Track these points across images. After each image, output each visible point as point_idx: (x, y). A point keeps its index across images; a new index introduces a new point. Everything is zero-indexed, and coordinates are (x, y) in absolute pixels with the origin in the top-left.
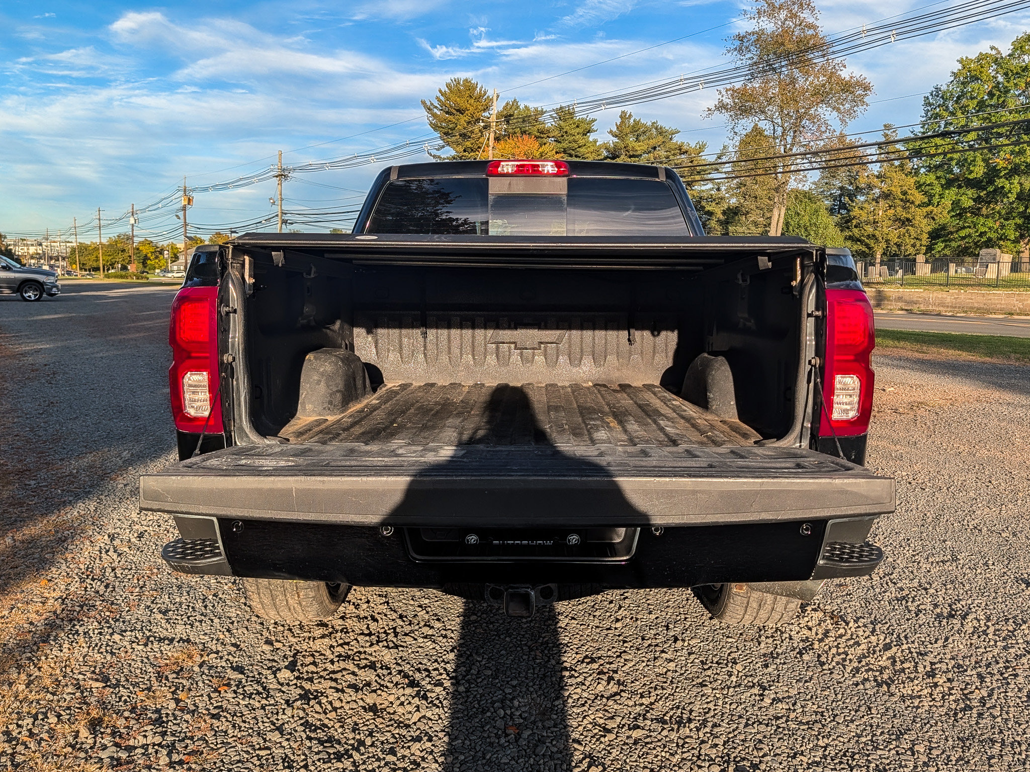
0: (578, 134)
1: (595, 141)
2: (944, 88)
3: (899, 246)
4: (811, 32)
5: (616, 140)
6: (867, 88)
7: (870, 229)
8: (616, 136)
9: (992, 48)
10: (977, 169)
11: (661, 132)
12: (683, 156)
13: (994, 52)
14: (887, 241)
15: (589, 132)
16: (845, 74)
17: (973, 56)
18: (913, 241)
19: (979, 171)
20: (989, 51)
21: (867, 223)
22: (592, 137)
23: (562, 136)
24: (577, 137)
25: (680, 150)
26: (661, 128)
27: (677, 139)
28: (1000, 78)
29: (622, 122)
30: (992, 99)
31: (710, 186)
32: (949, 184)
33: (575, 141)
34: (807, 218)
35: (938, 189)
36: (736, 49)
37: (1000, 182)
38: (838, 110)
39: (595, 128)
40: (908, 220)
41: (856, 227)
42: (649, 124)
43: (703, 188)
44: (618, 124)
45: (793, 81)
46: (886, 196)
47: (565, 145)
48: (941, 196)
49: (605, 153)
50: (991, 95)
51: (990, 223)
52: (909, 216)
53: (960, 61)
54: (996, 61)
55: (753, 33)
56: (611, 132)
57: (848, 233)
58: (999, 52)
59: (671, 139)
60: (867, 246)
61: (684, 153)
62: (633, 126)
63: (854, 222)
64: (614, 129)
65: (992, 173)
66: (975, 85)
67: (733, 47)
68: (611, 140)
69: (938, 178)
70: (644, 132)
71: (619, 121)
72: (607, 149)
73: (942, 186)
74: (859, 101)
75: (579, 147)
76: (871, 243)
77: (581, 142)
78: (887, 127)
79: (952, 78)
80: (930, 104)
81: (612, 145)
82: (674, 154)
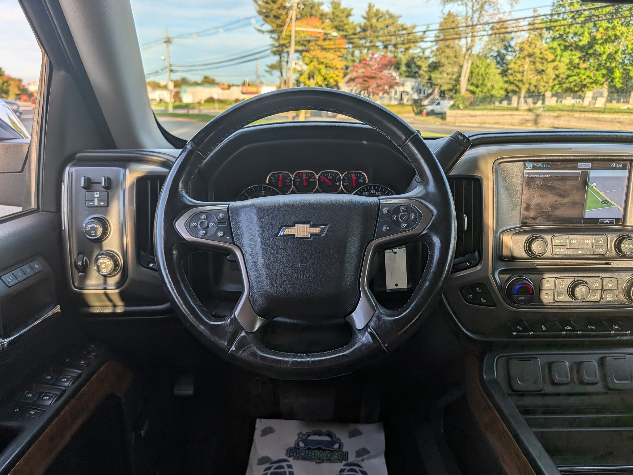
0: (343, 17)
1: (353, 23)
3: (535, 86)
5: (365, 21)
7: (519, 76)
8: (365, 18)
10: (584, 39)
11: (391, 16)
12: (404, 32)
14: (530, 84)
15: (349, 16)
18: (544, 84)
19: (585, 40)
21: (519, 72)
22: (351, 19)
23: (335, 18)
24: (344, 19)
25: (402, 27)
26: (391, 14)
27: (400, 21)
29: (370, 10)
31: (419, 50)
32: (566, 48)
33: (343, 22)
34: (483, 69)
35: (559, 52)
37: (597, 47)
39: (352, 13)
40: (543, 71)
41: (512, 74)
42: (385, 12)
43: (415, 52)
44: (367, 11)
46: (530, 55)
47: (336, 23)
48: (561, 56)
49: (358, 29)
51: (588, 73)
52: (544, 68)
56: (363, 16)
57: (506, 79)
59: (397, 21)
60: (517, 86)
61: (404, 29)
62: (375, 13)
63: (510, 71)
64: (365, 15)
65: (593, 41)
68: (363, 22)
69: (559, 45)
70: (381, 17)
71: (367, 9)
72: (360, 27)
73: (561, 49)
75: (345, 25)
76: (520, 84)
77: (345, 22)
81: (363, 24)
82: (399, 31)
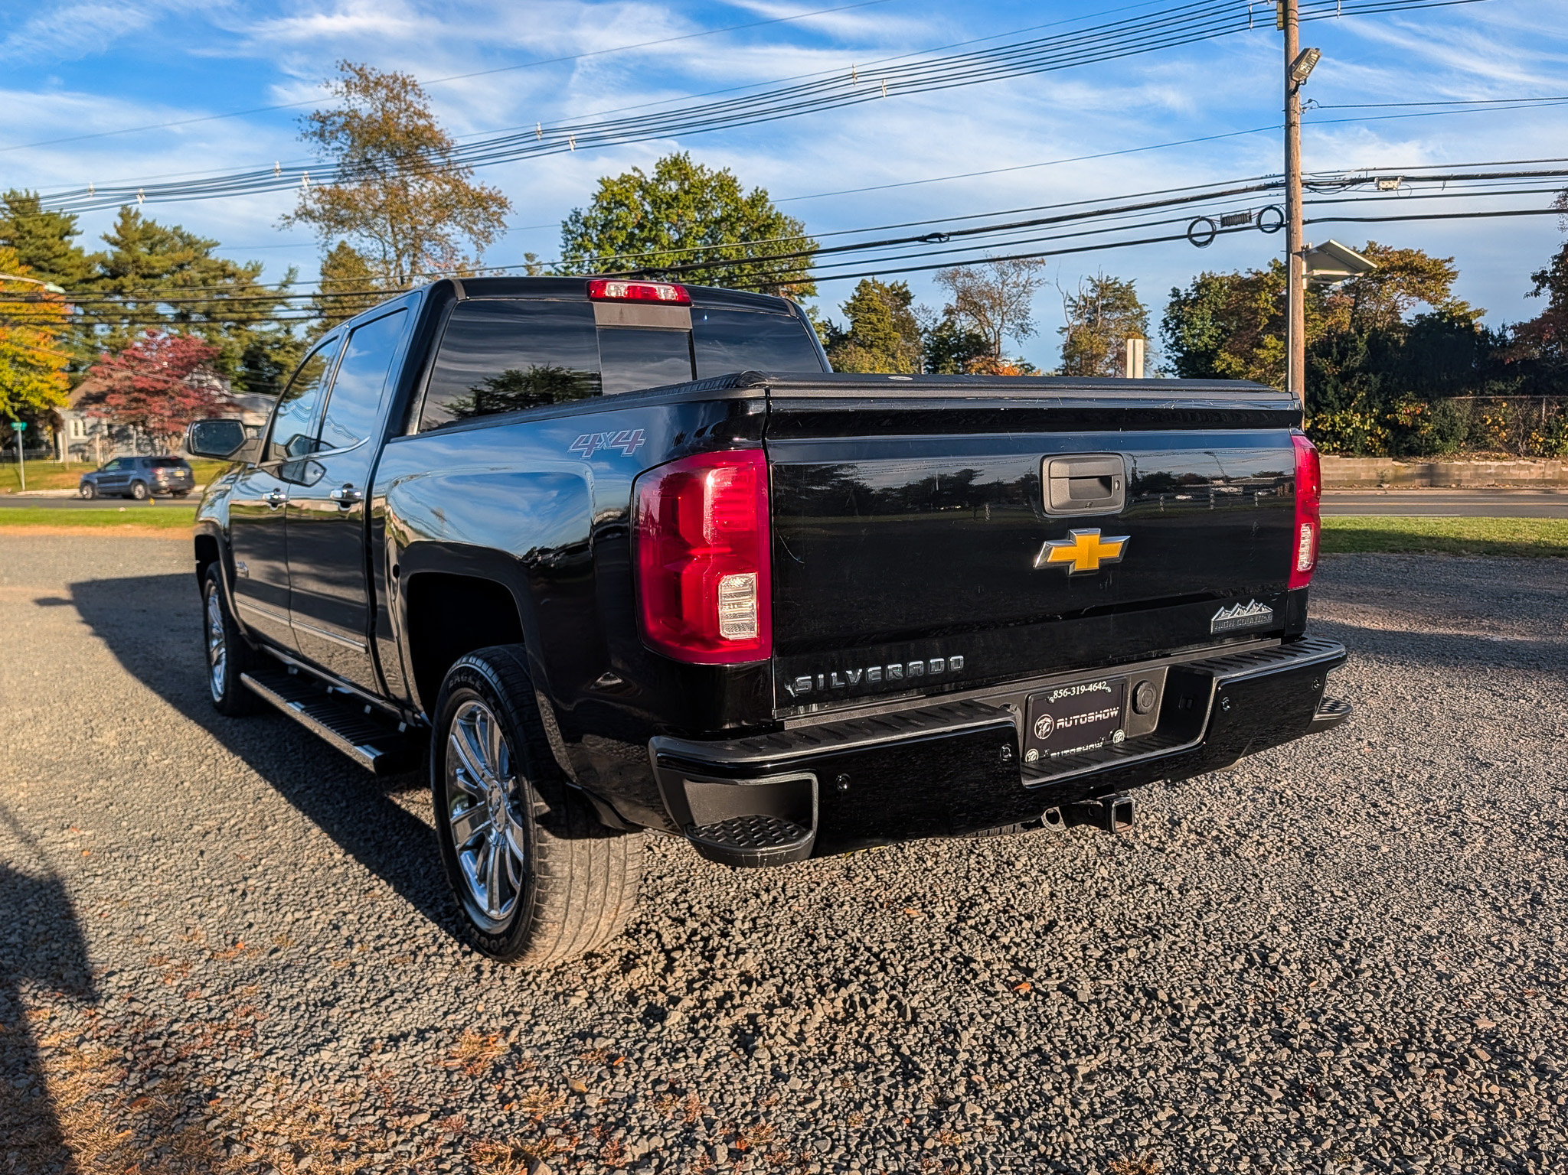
0: (53, 236)
1: (80, 251)
2: (585, 213)
4: (422, 122)
5: (116, 249)
6: (502, 204)
8: (115, 243)
9: (635, 169)
11: (189, 242)
12: (229, 281)
13: (637, 175)
15: (67, 233)
16: (473, 183)
17: (615, 177)
20: (632, 173)
22: (76, 242)
23: (22, 238)
24: (51, 241)
25: (224, 271)
26: (189, 236)
27: (216, 255)
28: (648, 208)
29: (125, 222)
30: (642, 231)
31: (274, 325)
33: (49, 248)
36: (314, 133)
39: (78, 228)
42: (169, 229)
43: (265, 328)
44: (119, 224)
45: (405, 186)
47: (29, 251)
49: (98, 270)
50: (641, 226)
53: (602, 182)
54: (641, 186)
55: (340, 114)
56: (106, 238)
58: (642, 175)
59: (207, 254)
61: (229, 276)
62: (143, 231)
64: (113, 234)
66: (622, 212)
67: (310, 130)
68: (109, 251)
70: (162, 242)
71: (119, 222)
72: (104, 264)
74: (496, 219)
75: (56, 257)
77: (58, 249)
78: (529, 257)
79: (594, 202)
80: (571, 232)
81: (110, 257)
82: (215, 278)
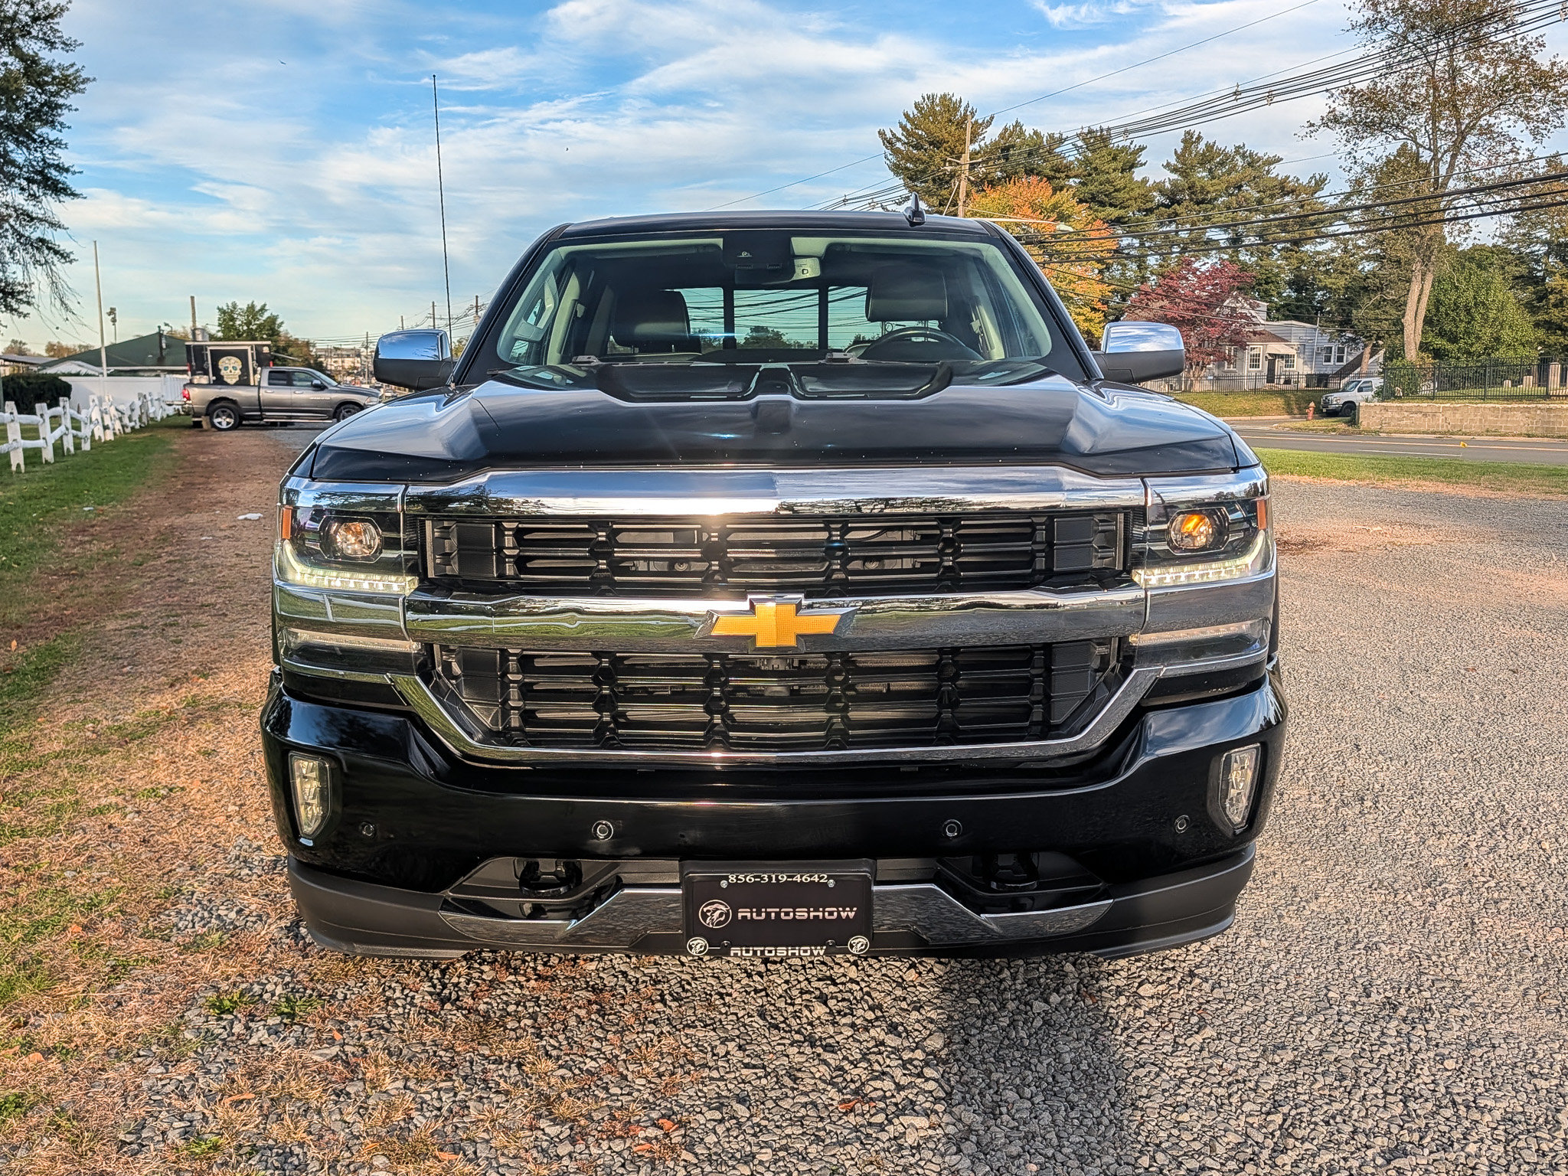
0: (1114, 170)
1: (1145, 181)
5: (1174, 176)
8: (1175, 170)
11: (1252, 162)
12: (1287, 199)
15: (1133, 166)
16: (1543, 59)
22: (1138, 174)
23: (1090, 175)
24: (1113, 175)
25: (1282, 188)
26: (1251, 155)
27: (1278, 171)
29: (1185, 149)
31: (1330, 244)
33: (1108, 181)
34: (1470, 293)
38: (1527, 118)
39: (1142, 159)
41: (1555, 306)
42: (1230, 149)
43: (1320, 248)
44: (1179, 151)
47: (1092, 188)
49: (1158, 198)
56: (1168, 165)
57: (1540, 317)
59: (1268, 172)
61: (1288, 194)
62: (1204, 154)
63: (1552, 298)
64: (1173, 161)
68: (1167, 177)
70: (1222, 164)
71: (1180, 147)
72: (1162, 192)
75: (1116, 191)
77: (1120, 184)
81: (1168, 185)
82: (1272, 196)
